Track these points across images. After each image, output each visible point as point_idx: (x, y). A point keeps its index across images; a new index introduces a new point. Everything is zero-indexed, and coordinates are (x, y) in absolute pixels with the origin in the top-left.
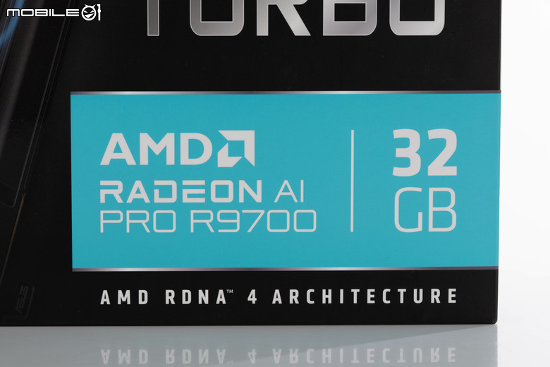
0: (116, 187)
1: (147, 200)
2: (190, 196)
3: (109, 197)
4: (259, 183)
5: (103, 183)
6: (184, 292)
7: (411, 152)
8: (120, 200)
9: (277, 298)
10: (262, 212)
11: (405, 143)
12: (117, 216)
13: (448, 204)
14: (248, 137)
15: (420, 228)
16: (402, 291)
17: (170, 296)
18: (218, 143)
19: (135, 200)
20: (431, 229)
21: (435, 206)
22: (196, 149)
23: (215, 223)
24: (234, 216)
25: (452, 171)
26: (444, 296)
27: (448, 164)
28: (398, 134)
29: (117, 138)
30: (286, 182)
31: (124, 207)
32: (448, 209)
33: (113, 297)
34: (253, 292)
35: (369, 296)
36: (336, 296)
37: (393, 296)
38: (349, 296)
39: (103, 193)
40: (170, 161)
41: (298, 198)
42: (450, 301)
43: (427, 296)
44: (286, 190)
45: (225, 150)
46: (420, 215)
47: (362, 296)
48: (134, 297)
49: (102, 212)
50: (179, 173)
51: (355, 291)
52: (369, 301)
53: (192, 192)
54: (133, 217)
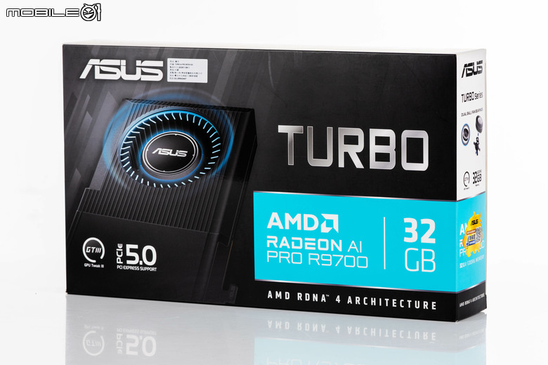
0: (274, 240)
1: (289, 247)
2: (308, 246)
3: (271, 244)
4: (341, 241)
5: (268, 237)
6: (306, 294)
7: (412, 230)
8: (276, 246)
9: (350, 301)
10: (342, 256)
11: (409, 225)
12: (275, 254)
13: (431, 258)
14: (335, 218)
15: (417, 270)
16: (409, 301)
17: (300, 296)
18: (321, 220)
19: (283, 246)
20: (423, 270)
21: (425, 258)
22: (311, 223)
23: (320, 261)
24: (328, 258)
25: (433, 241)
26: (430, 306)
27: (431, 237)
28: (407, 220)
29: (275, 215)
30: (353, 242)
31: (278, 250)
32: (431, 260)
33: (274, 295)
34: (338, 297)
35: (394, 303)
36: (378, 302)
37: (405, 304)
38: (384, 302)
39: (269, 242)
40: (299, 228)
41: (359, 250)
42: (433, 308)
43: (422, 305)
44: (353, 246)
45: (324, 224)
46: (418, 262)
47: (390, 302)
48: (283, 295)
49: (268, 252)
50: (304, 234)
51: (387, 300)
52: (394, 306)
53: (309, 244)
54: (282, 255)
